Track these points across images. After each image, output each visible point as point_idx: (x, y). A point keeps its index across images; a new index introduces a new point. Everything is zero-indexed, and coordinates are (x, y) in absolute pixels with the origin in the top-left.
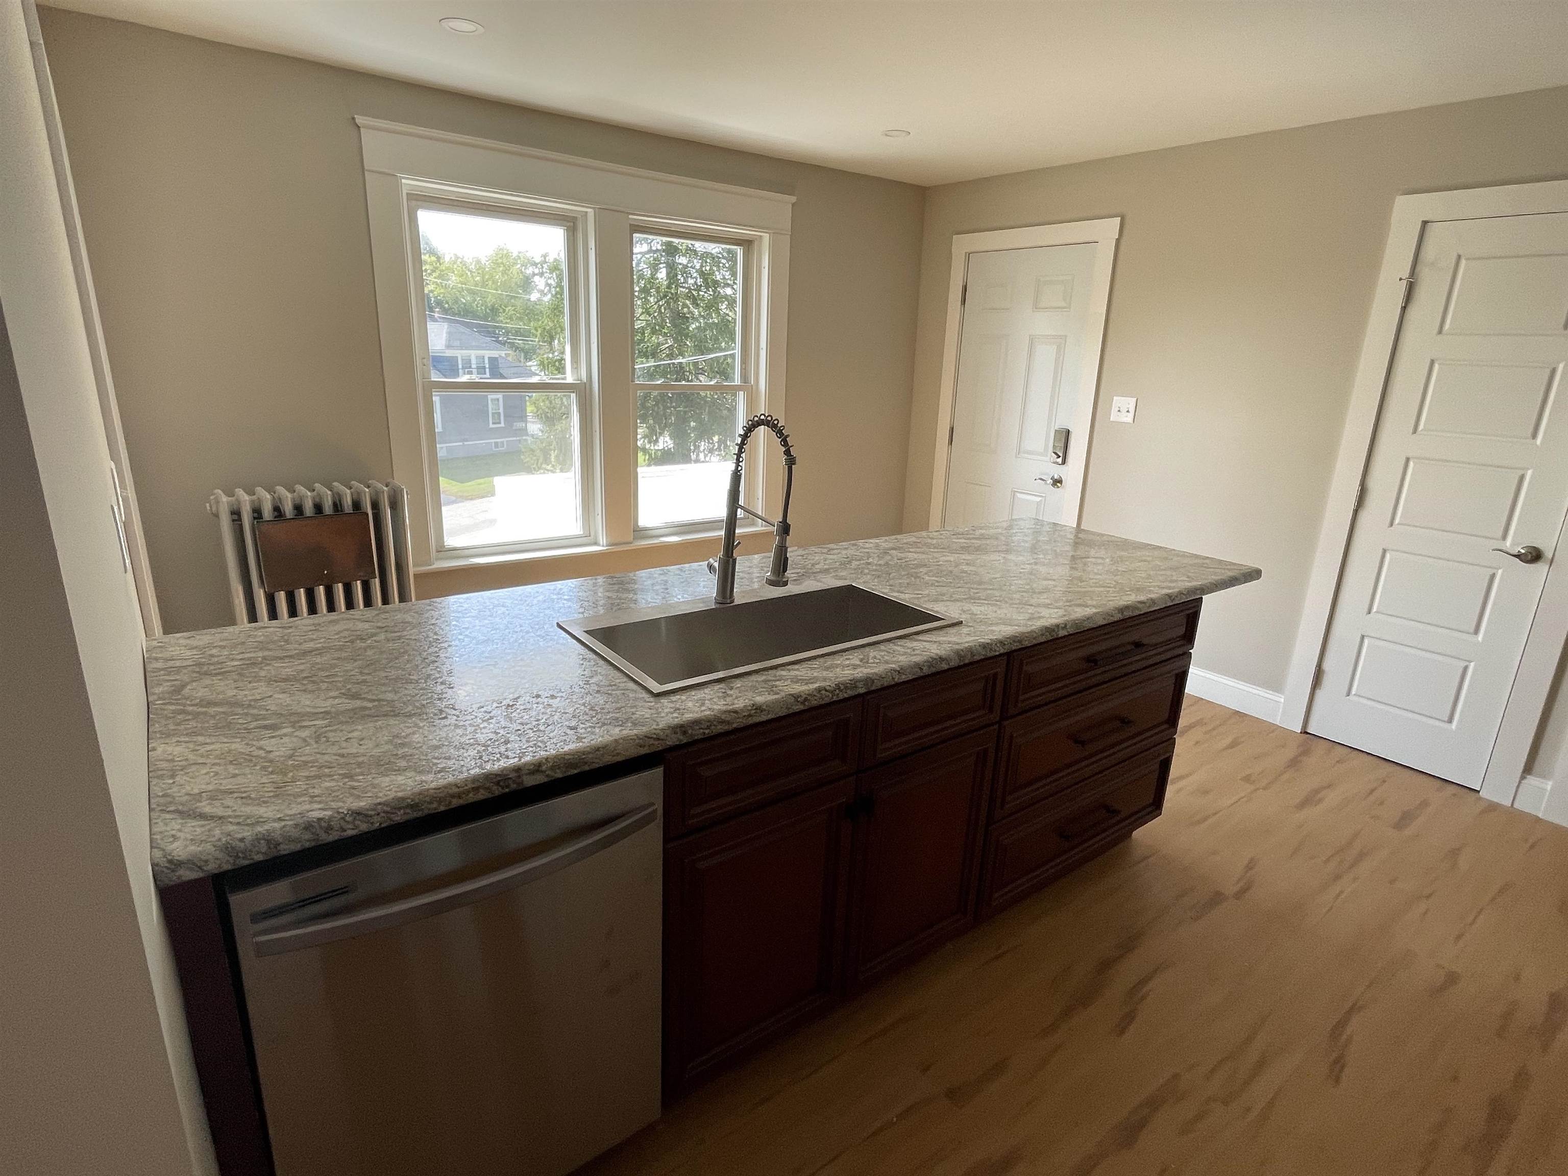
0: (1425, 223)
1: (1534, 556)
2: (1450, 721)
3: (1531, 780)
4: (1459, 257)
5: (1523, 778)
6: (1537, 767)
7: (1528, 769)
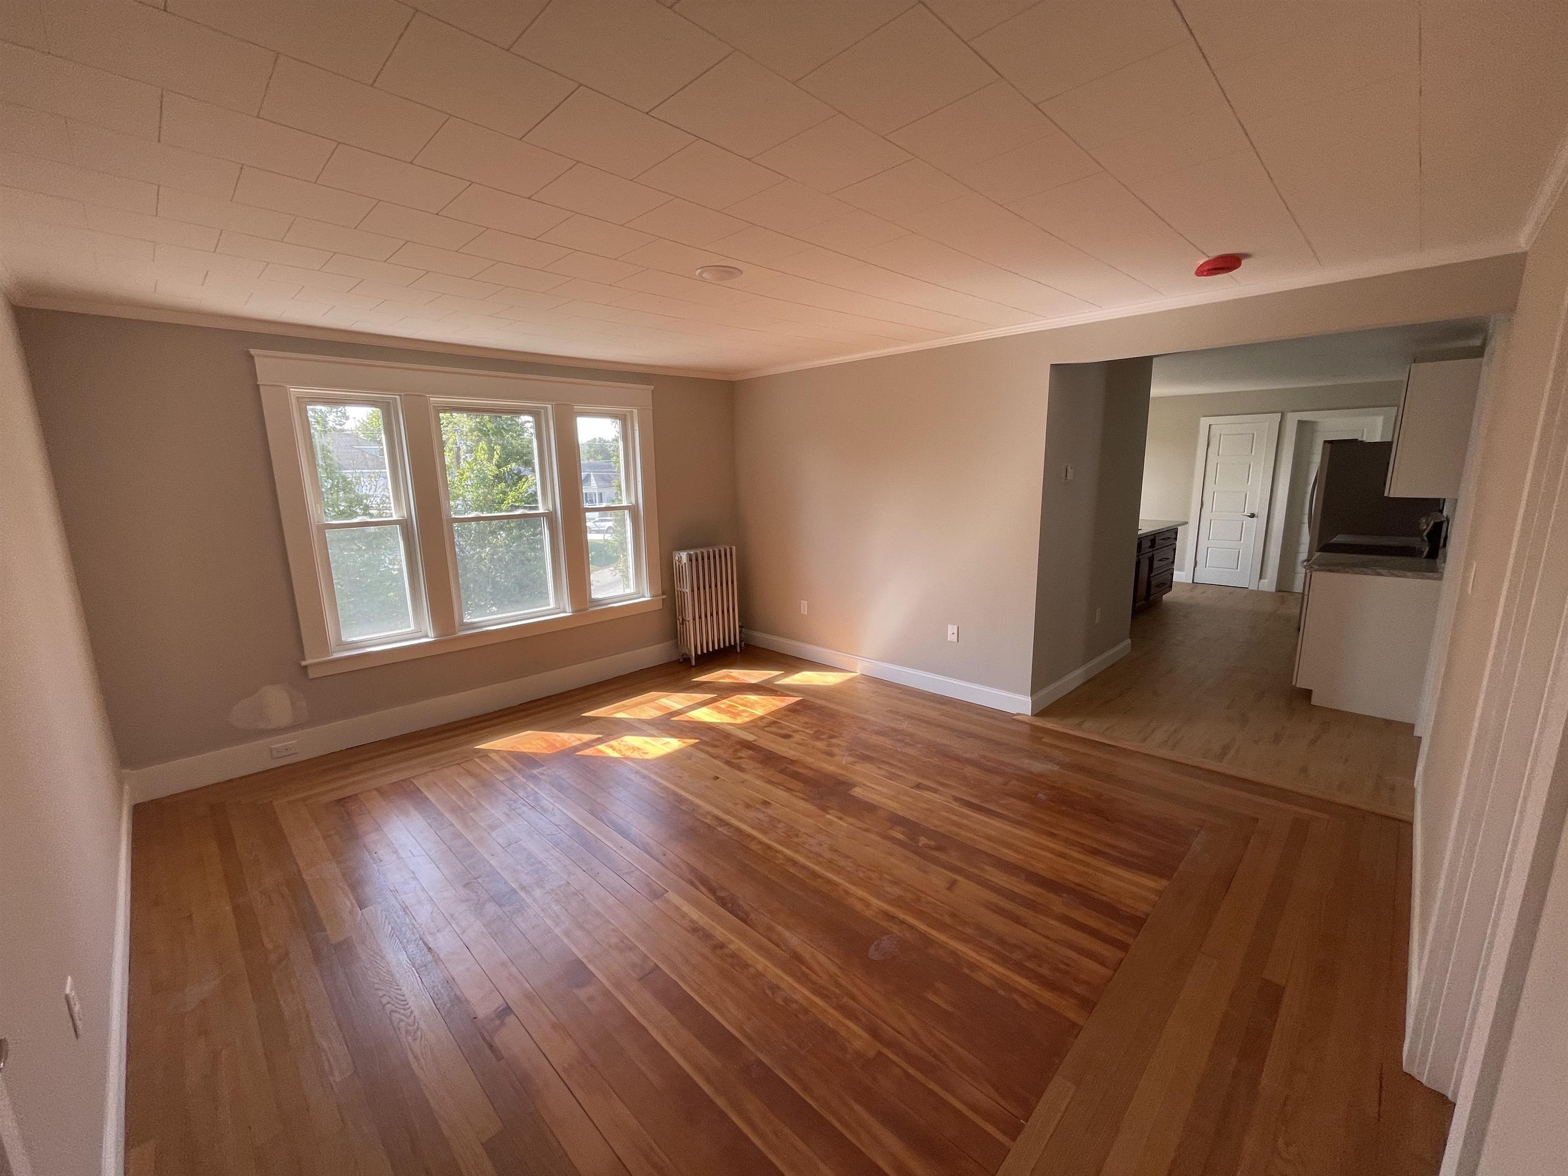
0: (1210, 425)
1: (1252, 516)
2: (1237, 569)
3: (1262, 581)
4: (1221, 434)
5: (1259, 580)
6: (1263, 577)
7: (1261, 578)
